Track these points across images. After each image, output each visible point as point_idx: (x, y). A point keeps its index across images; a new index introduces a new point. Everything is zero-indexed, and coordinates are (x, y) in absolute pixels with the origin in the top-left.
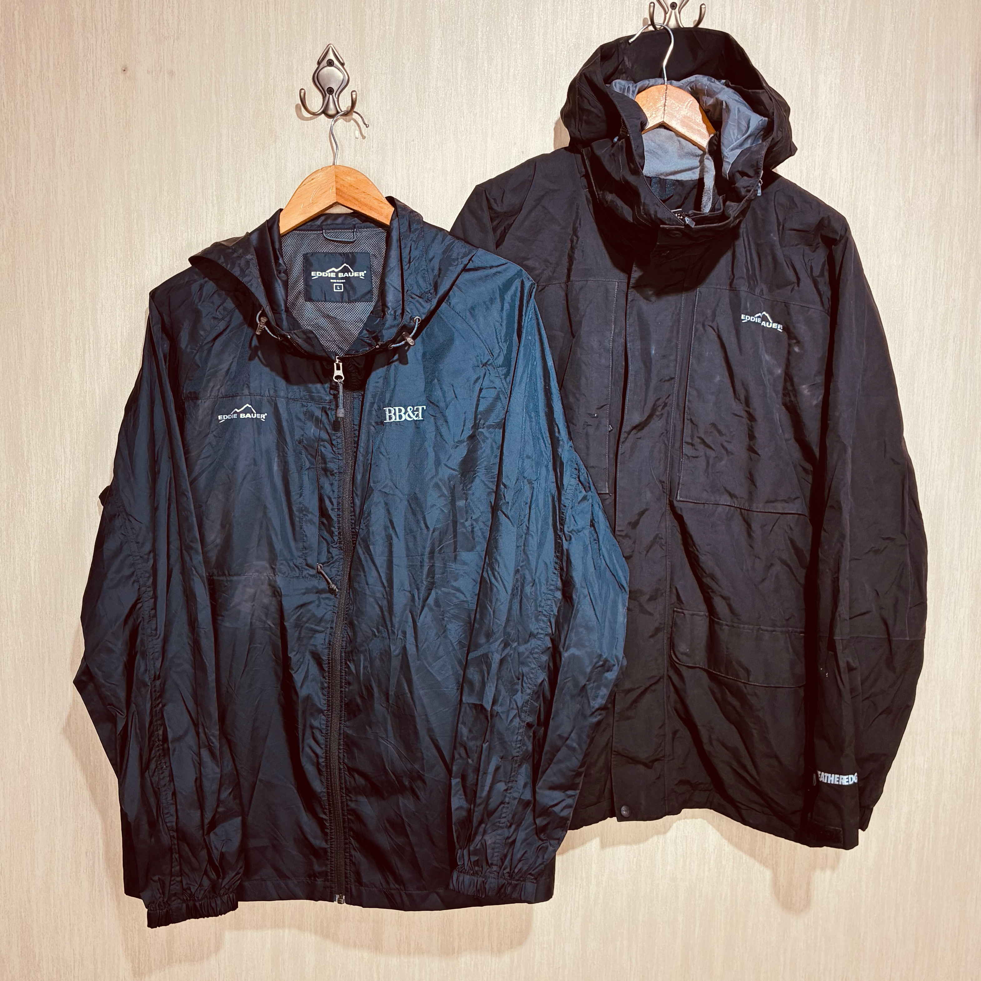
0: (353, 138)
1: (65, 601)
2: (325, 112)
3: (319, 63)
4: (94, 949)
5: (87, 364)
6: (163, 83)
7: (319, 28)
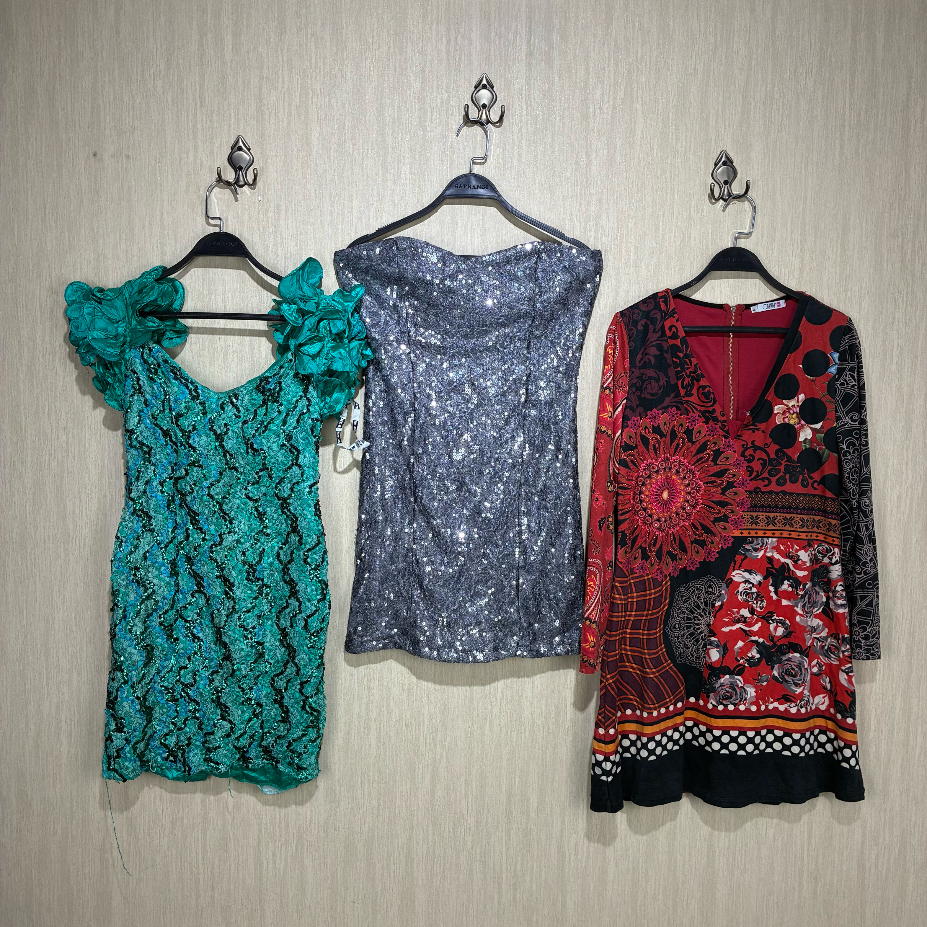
0: (257, 201)
2: (237, 183)
3: (232, 148)
6: (122, 164)
7: (232, 124)
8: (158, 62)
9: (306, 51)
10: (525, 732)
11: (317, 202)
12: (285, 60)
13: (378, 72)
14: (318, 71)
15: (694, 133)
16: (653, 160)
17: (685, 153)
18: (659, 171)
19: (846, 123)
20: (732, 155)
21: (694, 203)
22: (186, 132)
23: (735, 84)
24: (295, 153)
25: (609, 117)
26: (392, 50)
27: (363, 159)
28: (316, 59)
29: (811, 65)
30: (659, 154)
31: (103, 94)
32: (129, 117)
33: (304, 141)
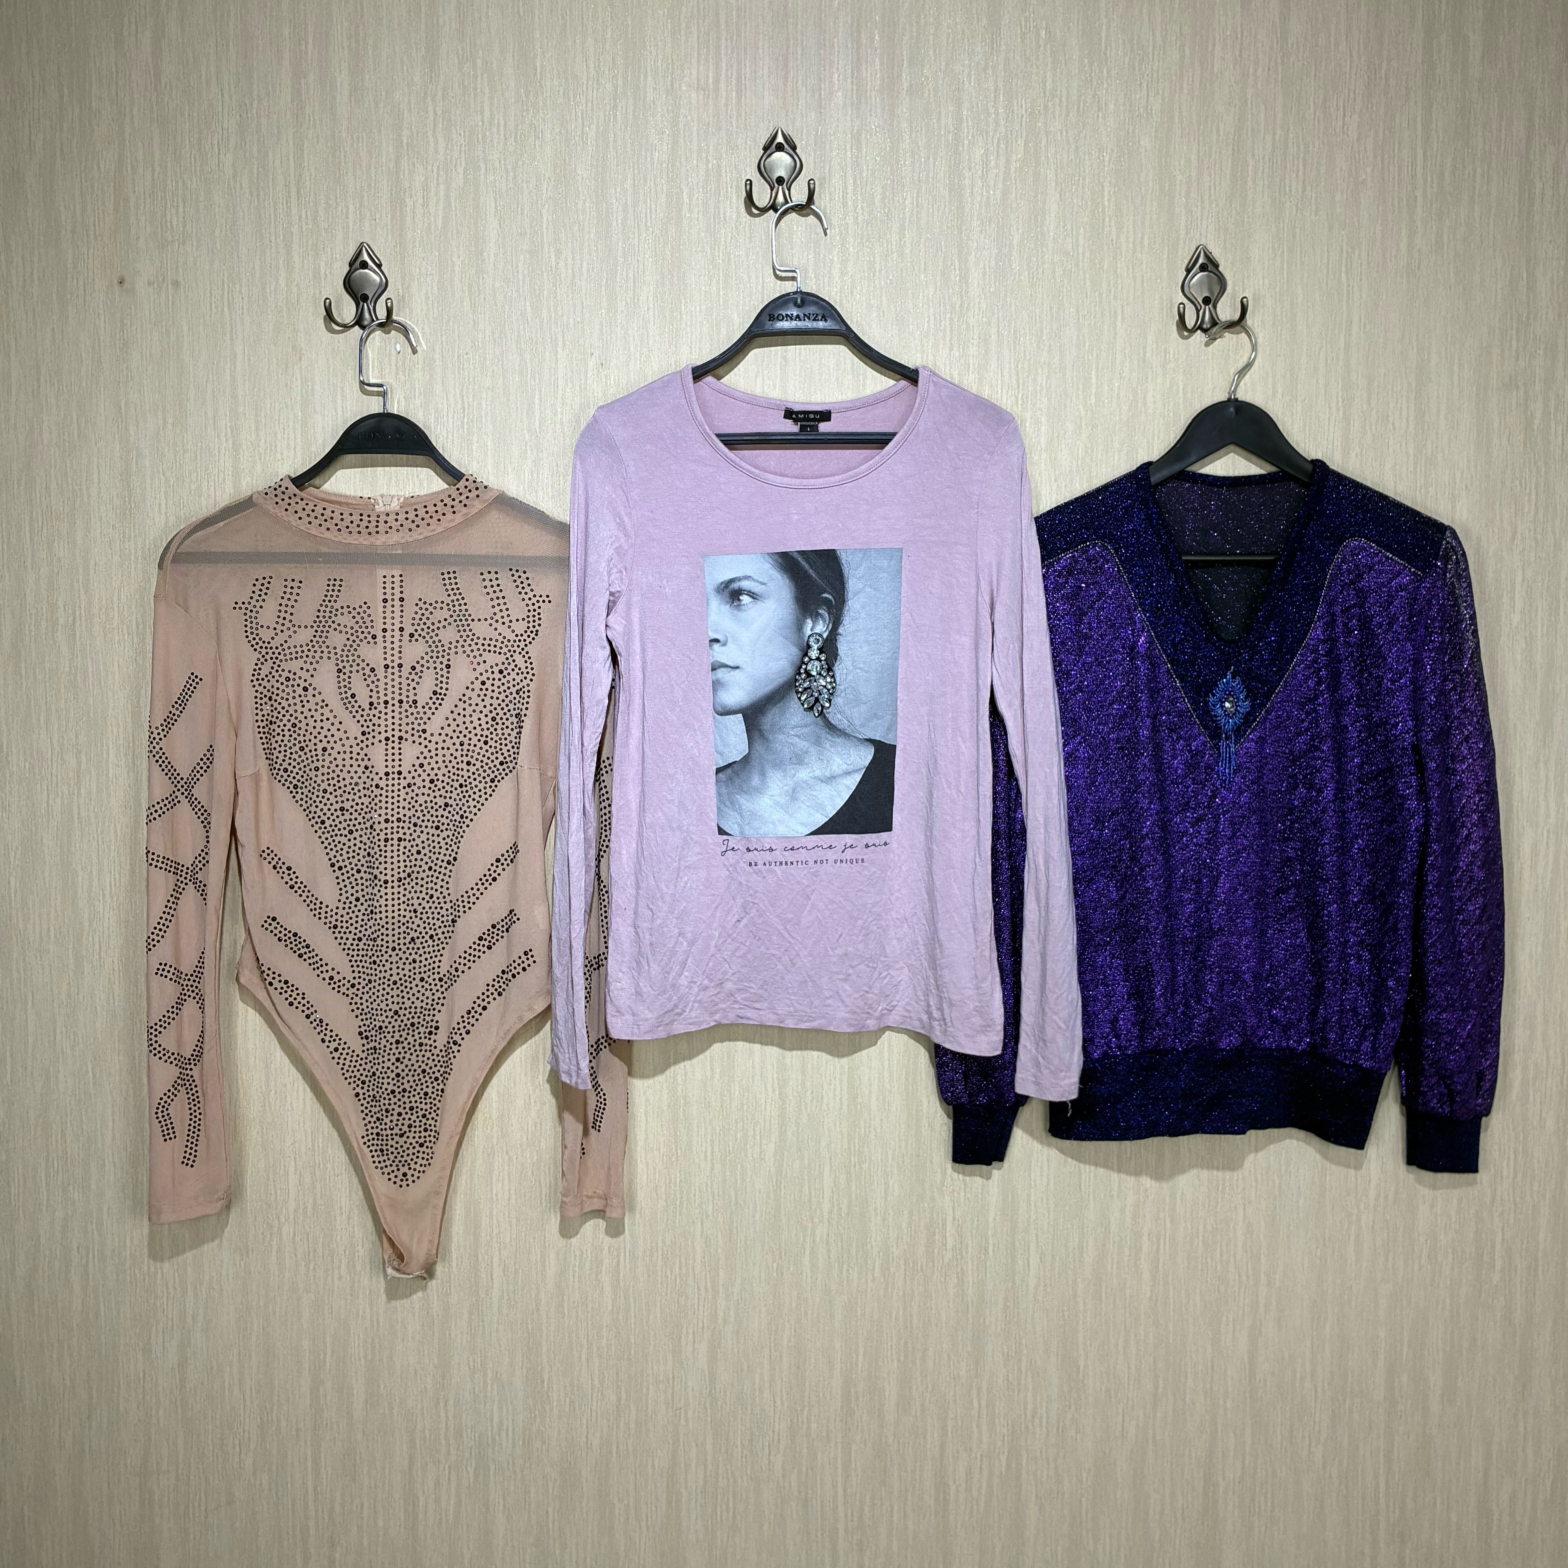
0: (394, 353)
1: (52, 928)
2: (359, 322)
3: (351, 265)
4: (88, 1373)
5: (78, 633)
6: (167, 296)
7: (351, 224)
8: (226, 121)
9: (475, 95)
10: (874, 1270)
11: (497, 353)
12: (439, 112)
13: (598, 128)
14: (495, 129)
15: (1148, 216)
16: (1077, 265)
17: (1134, 252)
18: (1088, 284)
19: (1419, 193)
20: (1217, 254)
21: (1151, 338)
22: (273, 240)
23: (1218, 131)
24: (457, 269)
25: (998, 192)
26: (619, 90)
27: (574, 276)
28: (491, 110)
29: (1352, 95)
30: (1087, 254)
31: (134, 180)
32: (178, 217)
33: (473, 249)
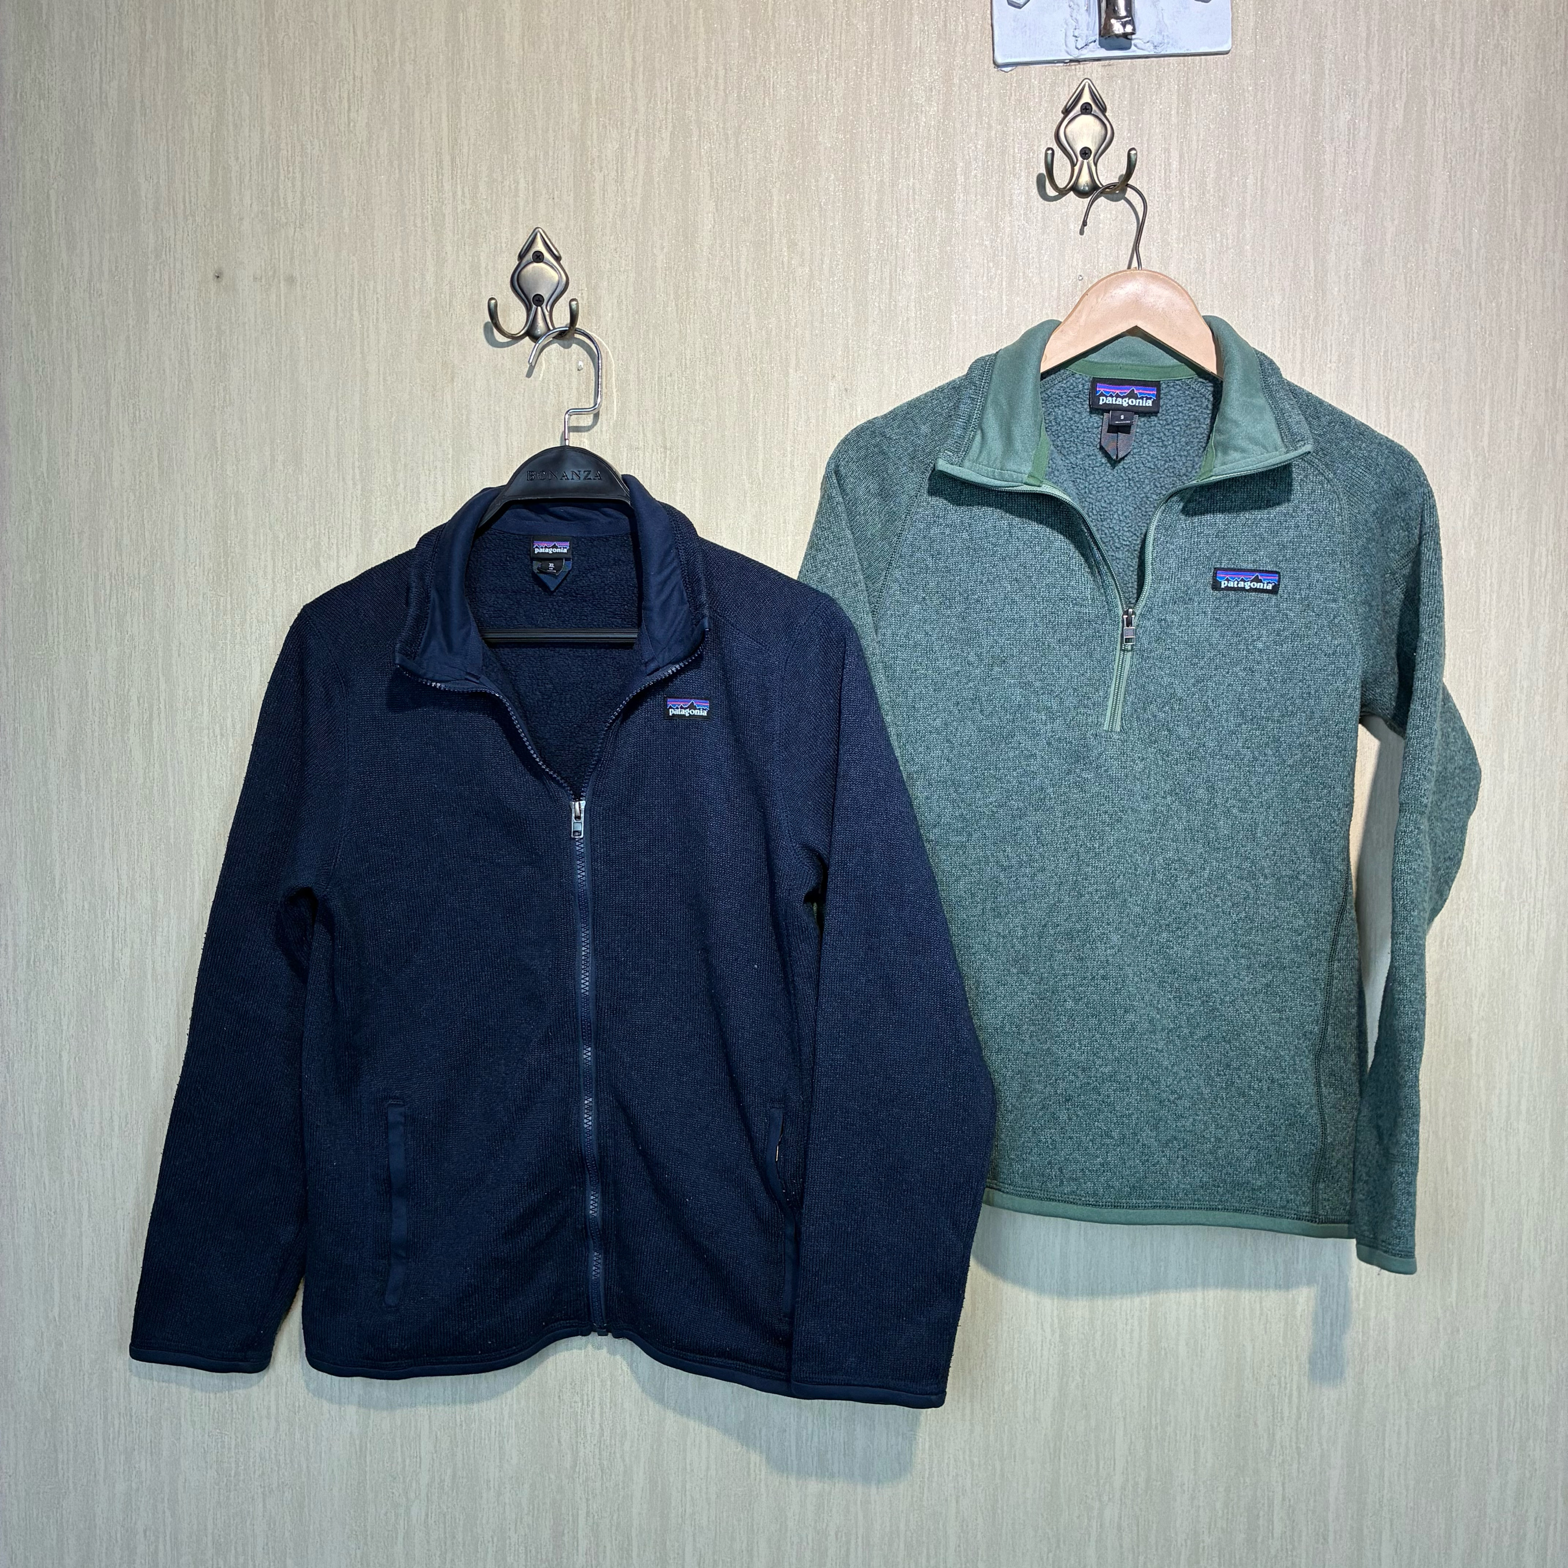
2: (531, 333)
3: (521, 257)
6: (279, 297)
7: (521, 204)
8: (358, 69)
9: (687, 38)
11: (710, 373)
12: (639, 59)
13: (846, 82)
14: (712, 83)
16: (1469, 267)
22: (419, 222)
24: (659, 264)
25: (1369, 172)
26: (876, 32)
27: (812, 276)
28: (707, 57)
30: (1483, 253)
31: (236, 142)
32: (294, 192)
33: (681, 238)
